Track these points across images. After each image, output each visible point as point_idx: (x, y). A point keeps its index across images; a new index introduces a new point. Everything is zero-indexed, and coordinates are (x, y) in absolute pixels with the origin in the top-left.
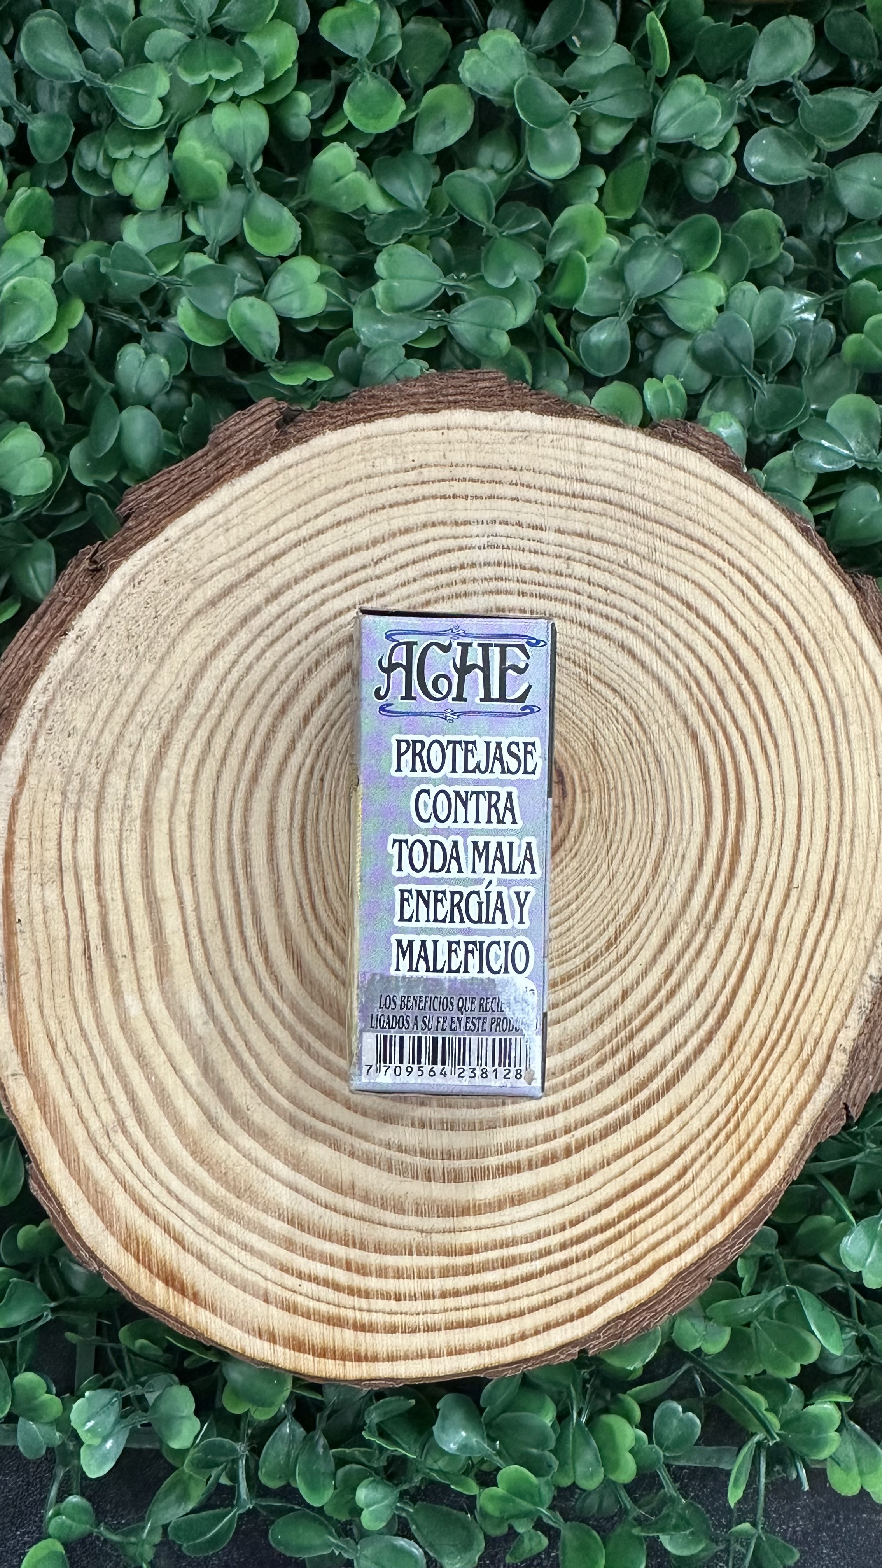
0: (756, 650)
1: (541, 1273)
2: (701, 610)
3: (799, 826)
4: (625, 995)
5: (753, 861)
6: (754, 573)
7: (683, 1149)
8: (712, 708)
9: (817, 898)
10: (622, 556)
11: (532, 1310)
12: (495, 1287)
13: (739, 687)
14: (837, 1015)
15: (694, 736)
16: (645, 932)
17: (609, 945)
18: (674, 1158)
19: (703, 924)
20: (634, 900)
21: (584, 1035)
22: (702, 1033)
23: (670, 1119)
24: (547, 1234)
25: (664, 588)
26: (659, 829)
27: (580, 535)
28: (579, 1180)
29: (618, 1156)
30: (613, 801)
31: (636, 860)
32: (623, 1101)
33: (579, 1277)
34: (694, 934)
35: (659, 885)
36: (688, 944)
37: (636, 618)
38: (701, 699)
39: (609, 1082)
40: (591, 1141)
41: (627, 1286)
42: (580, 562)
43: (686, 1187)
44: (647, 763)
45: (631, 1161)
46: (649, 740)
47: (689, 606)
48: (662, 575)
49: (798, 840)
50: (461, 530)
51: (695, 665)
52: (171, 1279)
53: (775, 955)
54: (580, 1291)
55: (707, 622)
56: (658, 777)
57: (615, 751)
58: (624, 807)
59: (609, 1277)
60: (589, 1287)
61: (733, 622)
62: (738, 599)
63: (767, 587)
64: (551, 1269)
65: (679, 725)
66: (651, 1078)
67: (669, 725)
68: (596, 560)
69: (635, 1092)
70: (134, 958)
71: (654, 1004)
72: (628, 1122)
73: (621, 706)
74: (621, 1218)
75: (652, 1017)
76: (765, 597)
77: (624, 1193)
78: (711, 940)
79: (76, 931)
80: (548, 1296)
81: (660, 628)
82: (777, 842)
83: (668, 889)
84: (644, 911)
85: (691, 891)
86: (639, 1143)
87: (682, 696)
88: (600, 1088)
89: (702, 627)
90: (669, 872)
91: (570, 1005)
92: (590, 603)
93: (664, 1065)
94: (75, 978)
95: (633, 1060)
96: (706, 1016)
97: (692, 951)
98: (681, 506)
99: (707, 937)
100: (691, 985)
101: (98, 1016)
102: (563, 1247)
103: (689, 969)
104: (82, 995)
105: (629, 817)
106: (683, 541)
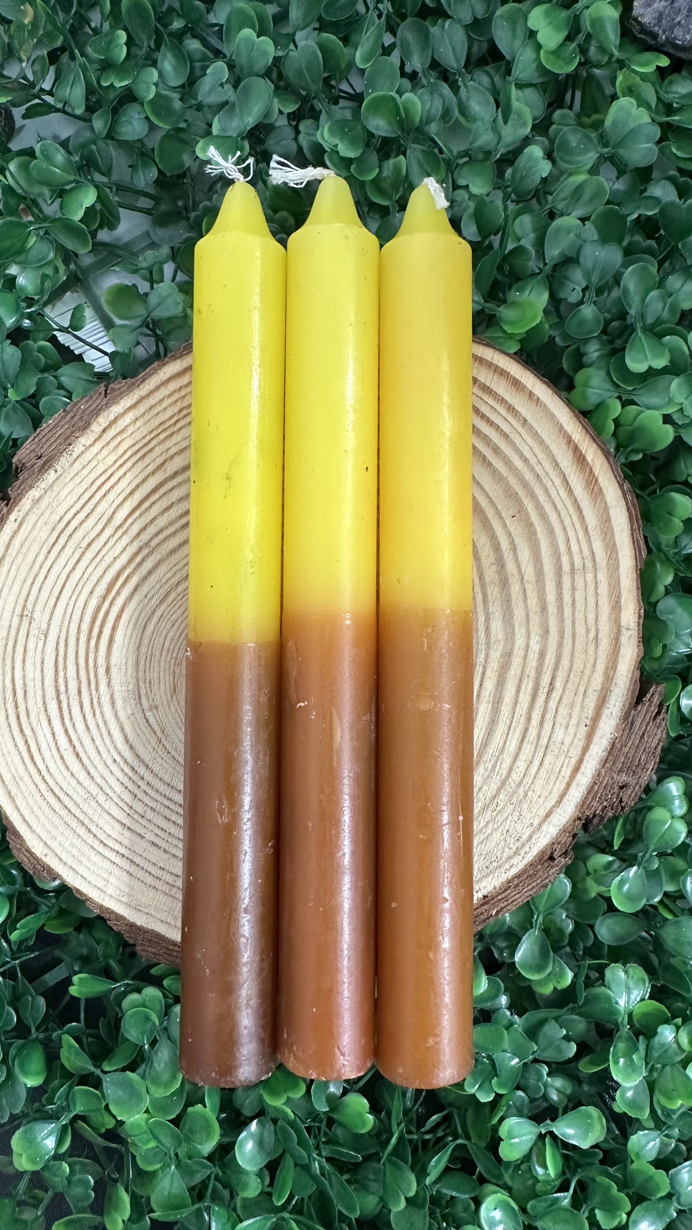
2: (71, 750)
3: (63, 587)
5: (102, 576)
6: (28, 761)
8: (89, 684)
9: (70, 536)
13: (67, 691)
14: (88, 456)
19: (150, 549)
27: (130, 829)
31: (177, 607)
34: (158, 545)
35: (169, 585)
36: (165, 539)
42: (136, 812)
46: (138, 680)
49: (68, 577)
51: (89, 716)
52: (580, 459)
53: (112, 510)
56: (141, 654)
57: (162, 682)
58: (170, 644)
61: (53, 734)
63: (23, 748)
65: (114, 682)
68: (126, 809)
70: (523, 672)
73: (147, 709)
76: (26, 742)
78: (149, 536)
79: (552, 705)
81: (101, 747)
82: (82, 582)
94: (565, 675)
101: (560, 645)
104: (565, 662)
106: (65, 799)
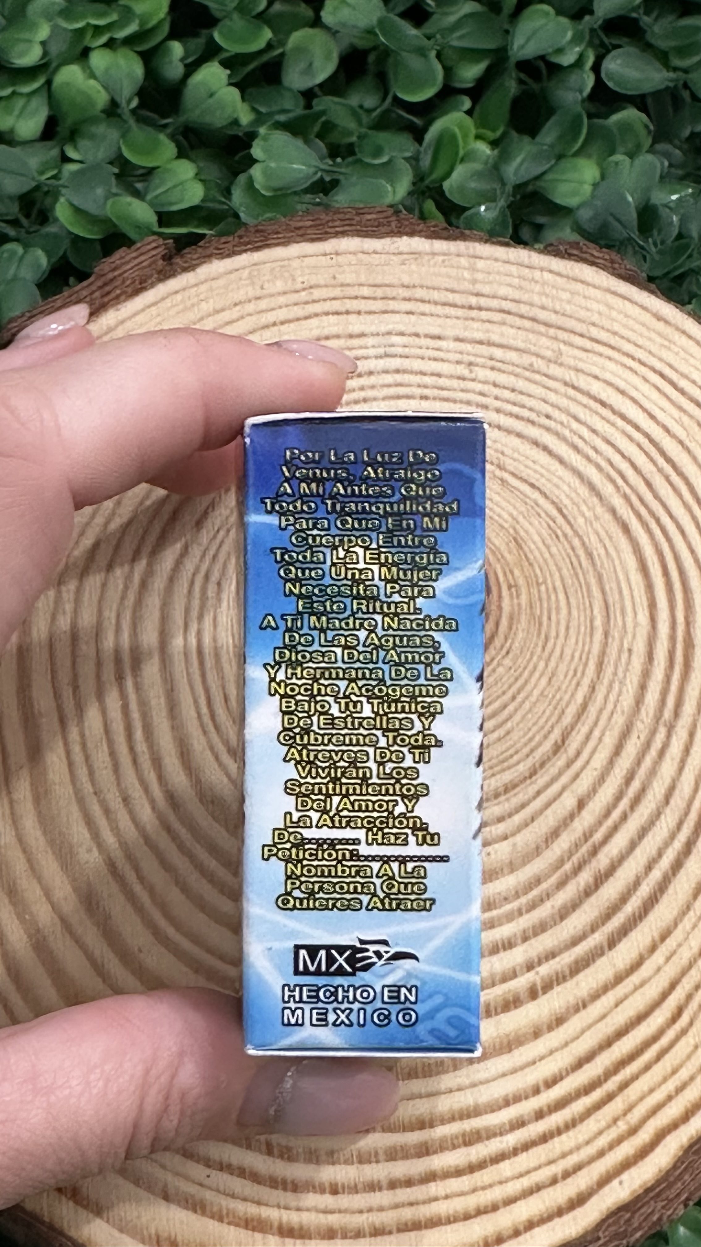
0: (681, 443)
1: (515, 1152)
2: (616, 407)
4: (581, 804)
6: (667, 371)
7: (673, 986)
8: (641, 500)
10: (526, 360)
11: (510, 1201)
12: (458, 1172)
13: (667, 479)
15: (626, 529)
16: (597, 733)
17: (557, 748)
18: (664, 996)
20: (579, 698)
21: (537, 851)
22: (678, 844)
23: (653, 949)
24: (517, 1099)
25: (574, 387)
26: (598, 622)
27: (481, 343)
28: (550, 1029)
29: (595, 996)
30: (544, 596)
31: (577, 655)
32: (594, 928)
33: (564, 1156)
34: (653, 732)
35: (606, 682)
36: (648, 745)
37: (548, 417)
38: (628, 491)
39: (574, 906)
40: (559, 979)
41: (626, 1165)
42: (483, 366)
43: (684, 1032)
44: (577, 556)
45: (612, 1003)
46: (576, 533)
47: (603, 404)
48: (570, 376)
50: (356, 342)
51: (617, 459)
54: (567, 1175)
55: (623, 417)
56: (591, 569)
57: (541, 545)
58: (557, 600)
59: (601, 1154)
60: (578, 1168)
61: (652, 417)
62: (655, 395)
63: (683, 383)
64: (527, 1146)
65: (608, 517)
66: (624, 899)
67: (597, 518)
68: (499, 365)
69: (607, 916)
71: (616, 815)
72: (602, 954)
73: (542, 501)
74: (608, 1074)
75: (615, 828)
76: (682, 392)
77: (608, 1043)
78: (674, 739)
80: (526, 1182)
81: (575, 425)
83: (616, 686)
84: (593, 710)
85: (643, 687)
86: (619, 979)
87: (608, 489)
88: (563, 914)
89: (620, 423)
90: (616, 668)
91: (517, 819)
92: (498, 404)
93: (637, 883)
95: (600, 880)
96: (679, 825)
97: (653, 752)
98: (583, 314)
99: (669, 736)
100: (658, 789)
102: (540, 1115)
103: (653, 772)
105: (564, 611)
106: (588, 344)
